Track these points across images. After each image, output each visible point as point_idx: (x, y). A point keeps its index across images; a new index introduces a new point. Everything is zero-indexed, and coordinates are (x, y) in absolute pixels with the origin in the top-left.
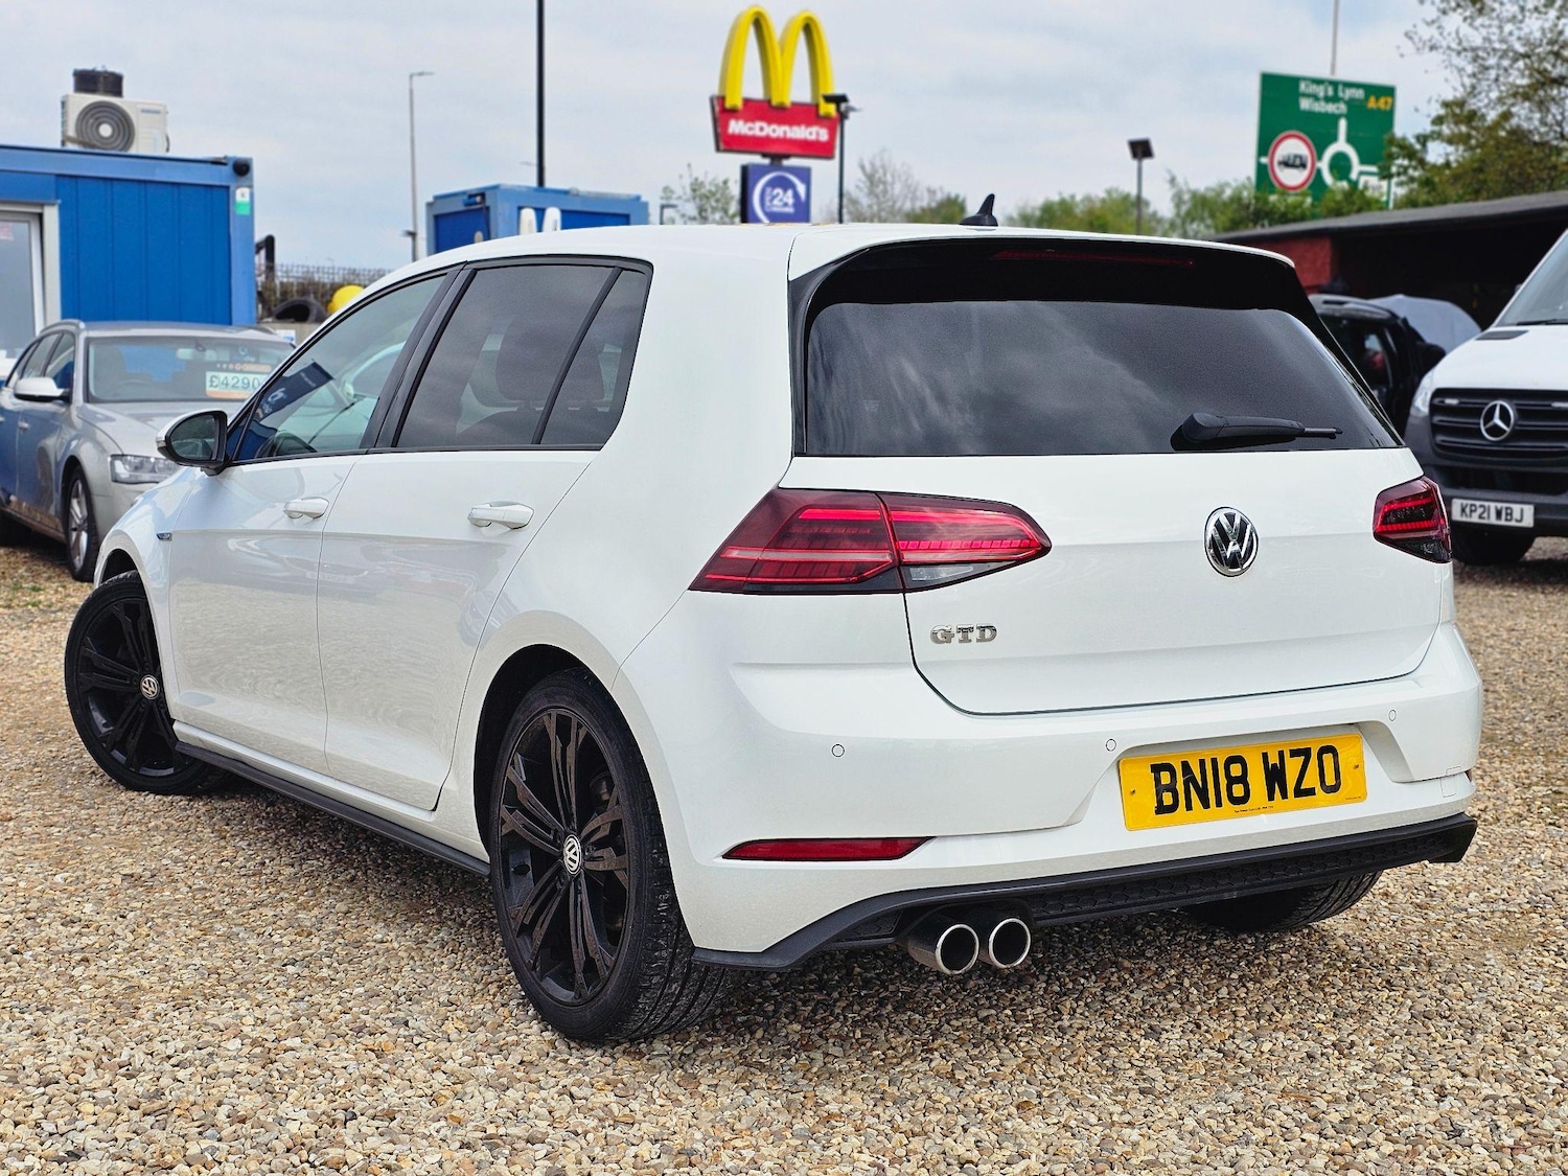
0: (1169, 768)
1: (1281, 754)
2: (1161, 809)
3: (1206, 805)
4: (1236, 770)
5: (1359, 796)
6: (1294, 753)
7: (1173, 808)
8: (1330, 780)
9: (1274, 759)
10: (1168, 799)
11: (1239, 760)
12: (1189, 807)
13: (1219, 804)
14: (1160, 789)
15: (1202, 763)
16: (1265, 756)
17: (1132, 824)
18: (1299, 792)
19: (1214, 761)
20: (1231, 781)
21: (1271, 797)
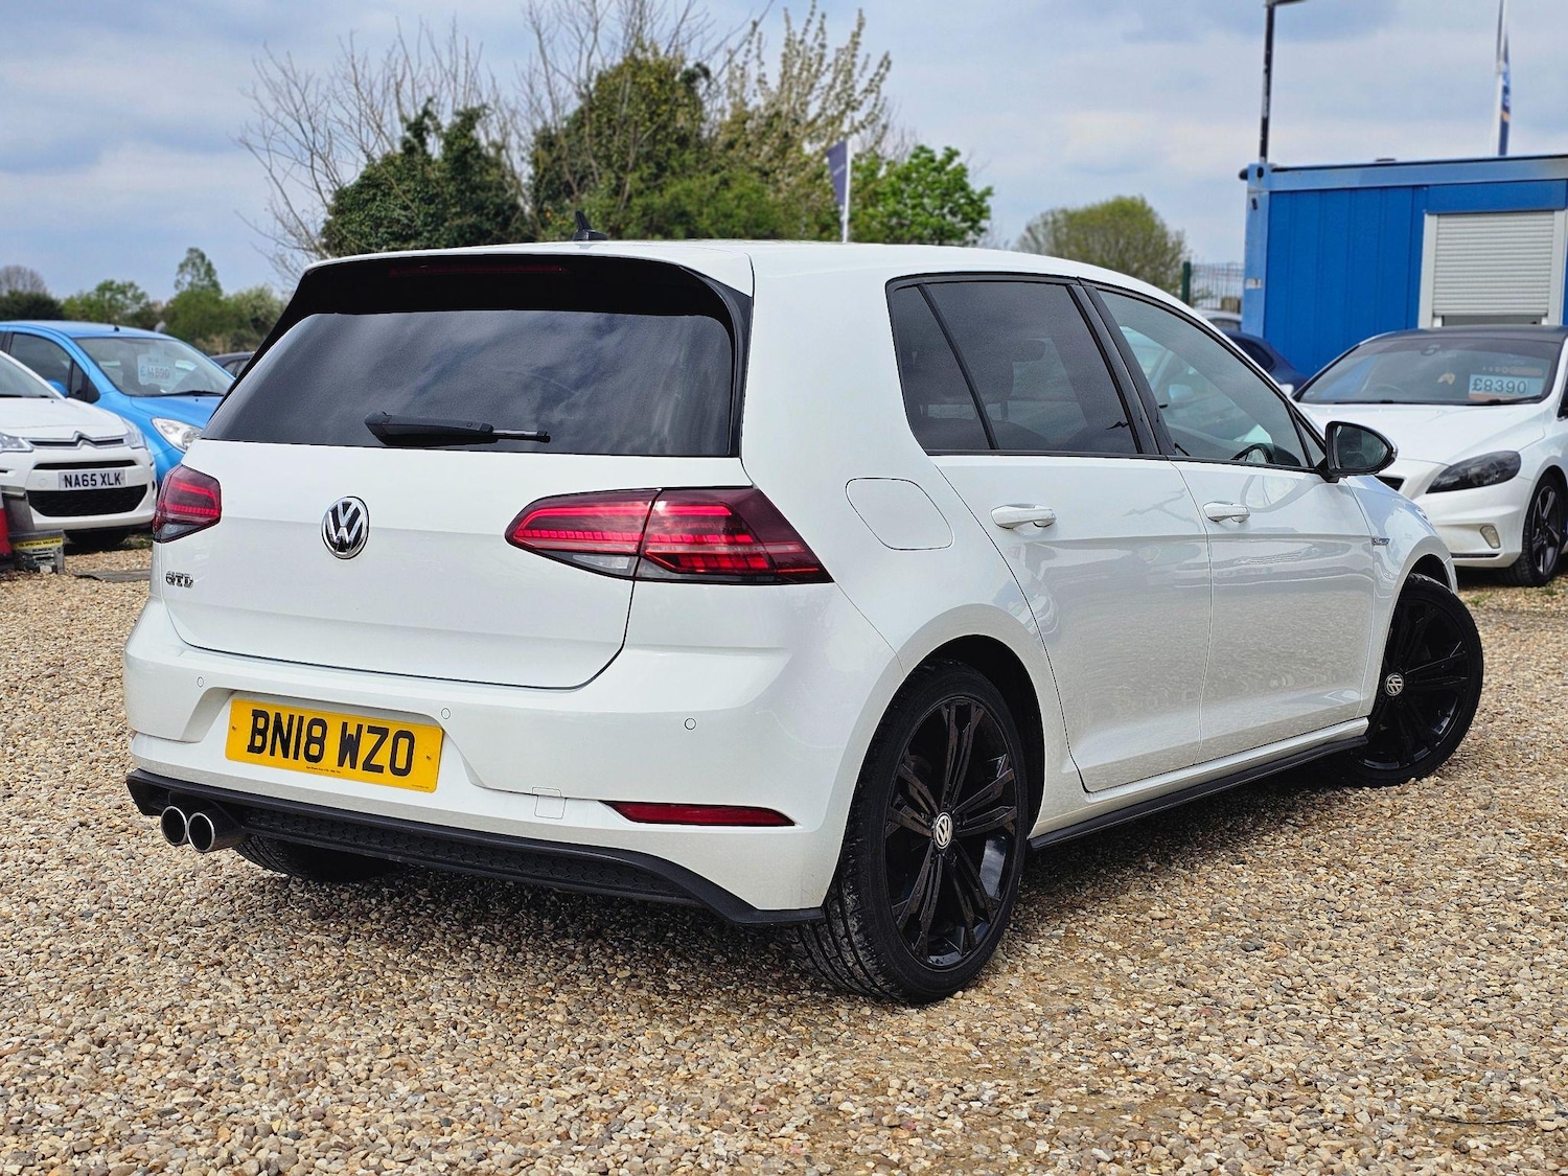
0: (265, 715)
1: (360, 727)
2: (252, 748)
3: (286, 755)
4: (317, 731)
5: (428, 787)
6: (372, 730)
7: (261, 750)
8: (401, 764)
9: (352, 730)
10: (259, 741)
11: (322, 723)
12: (272, 753)
13: (296, 757)
14: (255, 731)
15: (291, 717)
16: (345, 725)
17: (230, 755)
18: (369, 766)
19: (301, 719)
20: (311, 740)
21: (341, 764)
